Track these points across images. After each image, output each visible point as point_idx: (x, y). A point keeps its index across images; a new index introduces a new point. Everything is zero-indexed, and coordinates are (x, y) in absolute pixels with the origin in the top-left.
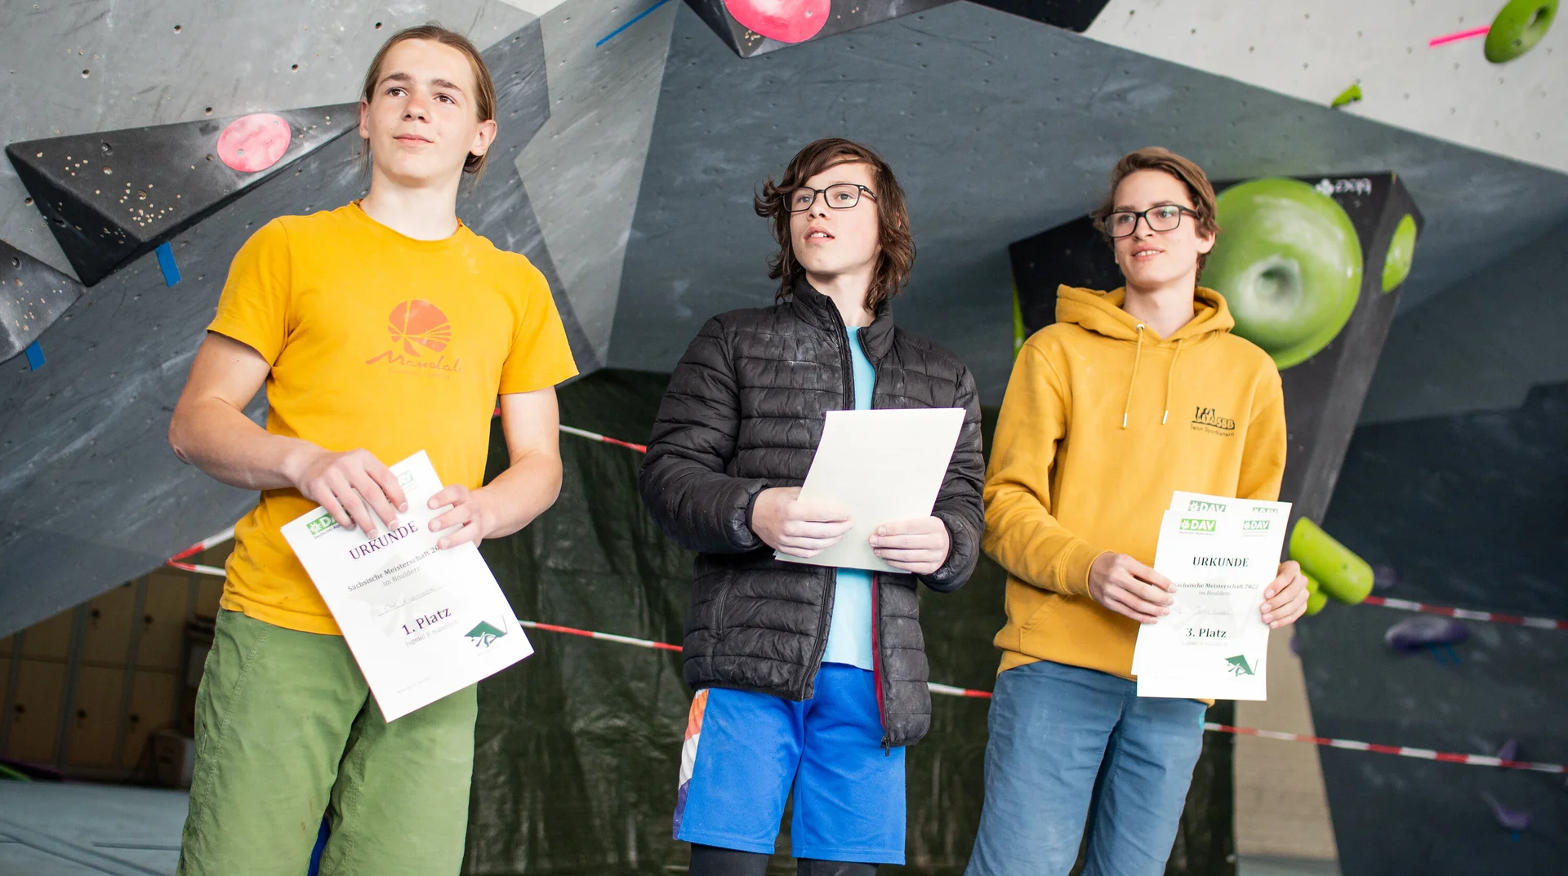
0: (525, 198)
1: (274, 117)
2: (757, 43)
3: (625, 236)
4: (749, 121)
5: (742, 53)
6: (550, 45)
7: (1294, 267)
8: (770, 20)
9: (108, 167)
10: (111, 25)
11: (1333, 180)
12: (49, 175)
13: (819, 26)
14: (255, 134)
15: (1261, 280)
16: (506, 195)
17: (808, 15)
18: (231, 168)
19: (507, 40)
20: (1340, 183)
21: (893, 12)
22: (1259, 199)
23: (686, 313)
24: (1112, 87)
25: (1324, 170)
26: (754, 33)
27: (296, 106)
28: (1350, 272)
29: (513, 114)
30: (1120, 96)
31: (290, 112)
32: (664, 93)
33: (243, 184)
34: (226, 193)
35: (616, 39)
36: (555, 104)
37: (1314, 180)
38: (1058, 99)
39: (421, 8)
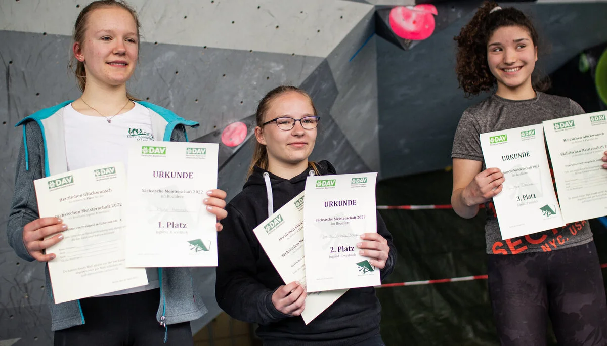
0: (336, 126)
1: (239, 123)
2: (410, 43)
3: (377, 129)
4: (413, 73)
5: (405, 48)
6: (332, 66)
8: (413, 33)
10: (173, 106)
13: (432, 31)
14: (234, 131)
16: (329, 127)
17: (427, 27)
18: (229, 147)
19: (316, 70)
21: (459, 16)
23: (406, 151)
24: (553, 19)
26: (408, 40)
27: (245, 116)
29: (325, 96)
30: (557, 21)
31: (245, 119)
32: (379, 72)
33: (234, 151)
34: (229, 156)
35: (356, 57)
36: (339, 87)
39: (282, 67)
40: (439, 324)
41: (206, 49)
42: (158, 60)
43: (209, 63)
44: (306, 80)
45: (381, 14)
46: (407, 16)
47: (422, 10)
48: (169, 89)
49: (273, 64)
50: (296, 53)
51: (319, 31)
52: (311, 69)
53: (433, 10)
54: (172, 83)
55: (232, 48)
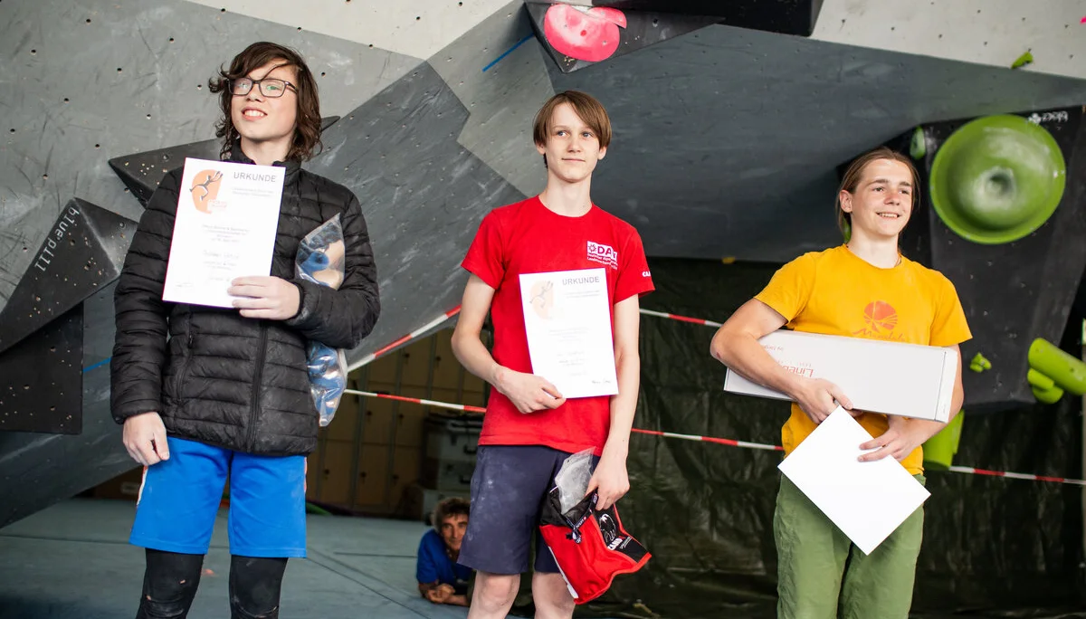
0: (479, 161)
2: (573, 64)
4: (620, 105)
5: (564, 70)
6: (444, 74)
7: (1010, 173)
8: (578, 49)
9: (166, 169)
10: (159, 88)
11: (1040, 113)
12: (132, 176)
13: (613, 49)
15: (990, 184)
16: (462, 161)
17: (604, 44)
19: (408, 75)
20: (1045, 115)
21: (664, 37)
22: (988, 129)
25: (1034, 107)
26: (569, 57)
28: (1056, 174)
29: (439, 116)
30: (857, 72)
35: (497, 66)
36: (470, 106)
37: (1027, 115)
38: (816, 77)
39: (348, 61)
40: (657, 497)
41: (223, 13)
42: (143, 15)
43: (226, 35)
44: (387, 88)
45: (531, 9)
46: (573, 22)
47: (600, 16)
48: (157, 61)
49: (333, 55)
50: (375, 46)
51: (418, 18)
52: (397, 73)
53: (621, 19)
54: (162, 53)
55: (269, 19)
